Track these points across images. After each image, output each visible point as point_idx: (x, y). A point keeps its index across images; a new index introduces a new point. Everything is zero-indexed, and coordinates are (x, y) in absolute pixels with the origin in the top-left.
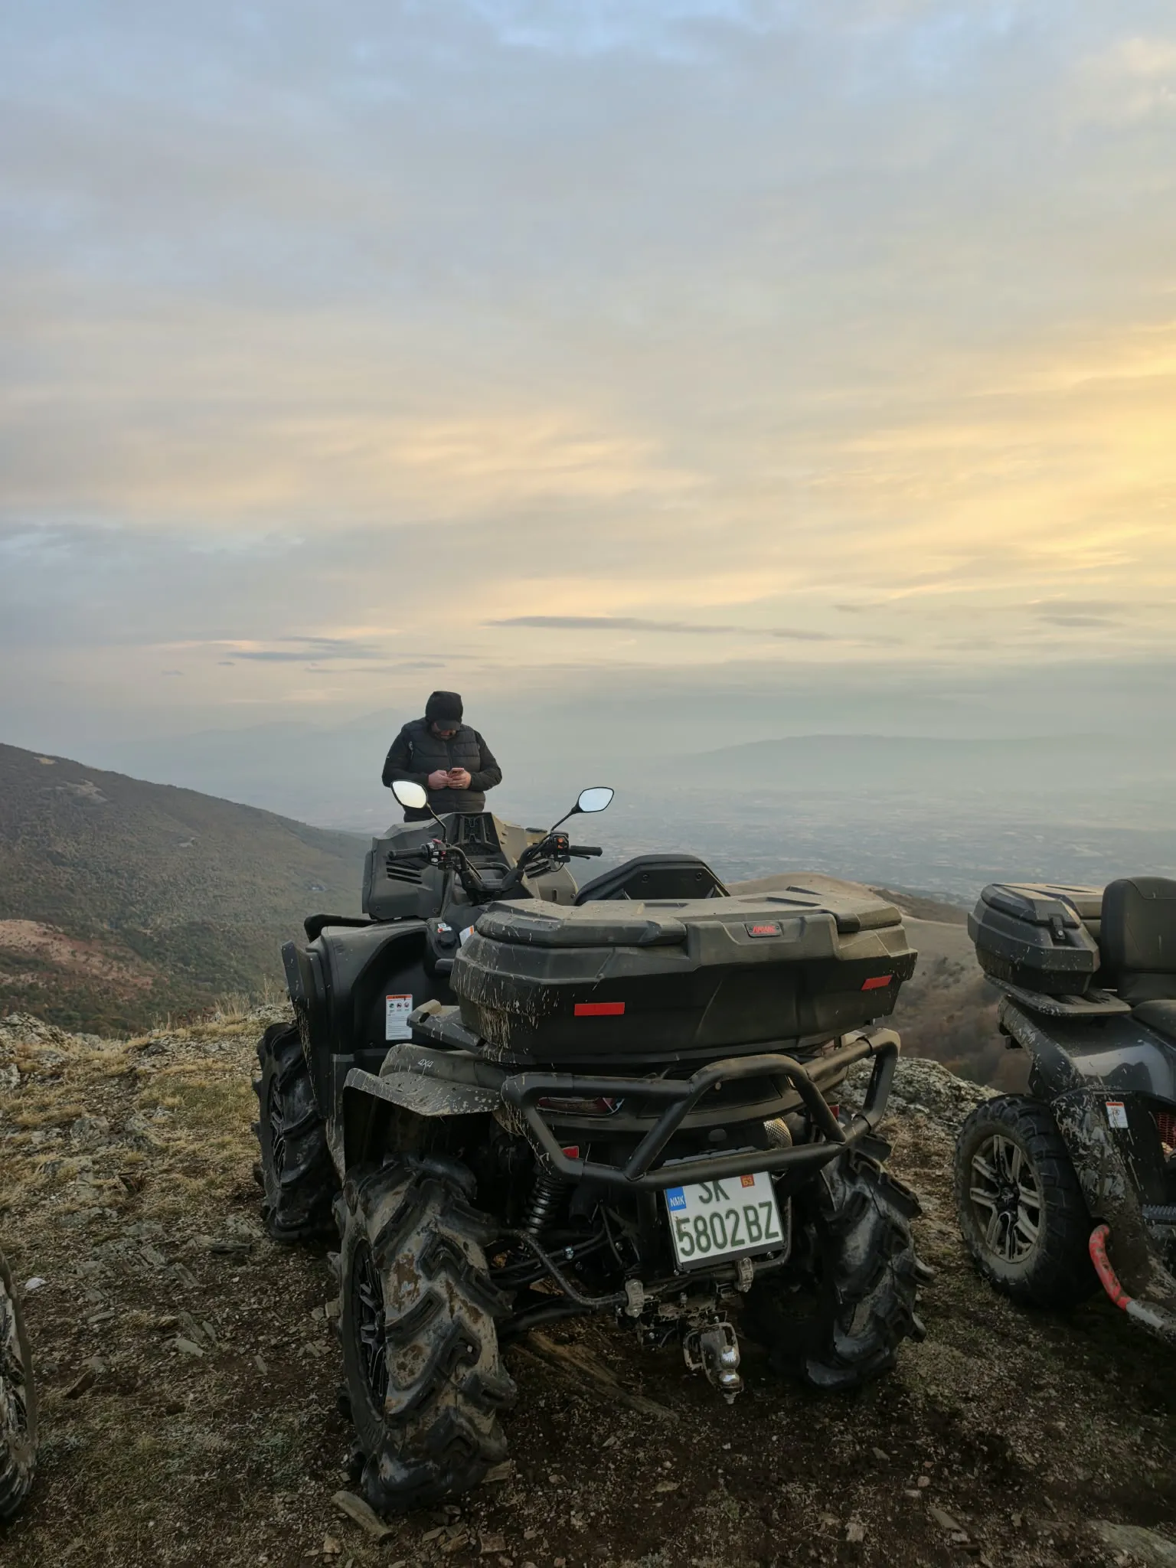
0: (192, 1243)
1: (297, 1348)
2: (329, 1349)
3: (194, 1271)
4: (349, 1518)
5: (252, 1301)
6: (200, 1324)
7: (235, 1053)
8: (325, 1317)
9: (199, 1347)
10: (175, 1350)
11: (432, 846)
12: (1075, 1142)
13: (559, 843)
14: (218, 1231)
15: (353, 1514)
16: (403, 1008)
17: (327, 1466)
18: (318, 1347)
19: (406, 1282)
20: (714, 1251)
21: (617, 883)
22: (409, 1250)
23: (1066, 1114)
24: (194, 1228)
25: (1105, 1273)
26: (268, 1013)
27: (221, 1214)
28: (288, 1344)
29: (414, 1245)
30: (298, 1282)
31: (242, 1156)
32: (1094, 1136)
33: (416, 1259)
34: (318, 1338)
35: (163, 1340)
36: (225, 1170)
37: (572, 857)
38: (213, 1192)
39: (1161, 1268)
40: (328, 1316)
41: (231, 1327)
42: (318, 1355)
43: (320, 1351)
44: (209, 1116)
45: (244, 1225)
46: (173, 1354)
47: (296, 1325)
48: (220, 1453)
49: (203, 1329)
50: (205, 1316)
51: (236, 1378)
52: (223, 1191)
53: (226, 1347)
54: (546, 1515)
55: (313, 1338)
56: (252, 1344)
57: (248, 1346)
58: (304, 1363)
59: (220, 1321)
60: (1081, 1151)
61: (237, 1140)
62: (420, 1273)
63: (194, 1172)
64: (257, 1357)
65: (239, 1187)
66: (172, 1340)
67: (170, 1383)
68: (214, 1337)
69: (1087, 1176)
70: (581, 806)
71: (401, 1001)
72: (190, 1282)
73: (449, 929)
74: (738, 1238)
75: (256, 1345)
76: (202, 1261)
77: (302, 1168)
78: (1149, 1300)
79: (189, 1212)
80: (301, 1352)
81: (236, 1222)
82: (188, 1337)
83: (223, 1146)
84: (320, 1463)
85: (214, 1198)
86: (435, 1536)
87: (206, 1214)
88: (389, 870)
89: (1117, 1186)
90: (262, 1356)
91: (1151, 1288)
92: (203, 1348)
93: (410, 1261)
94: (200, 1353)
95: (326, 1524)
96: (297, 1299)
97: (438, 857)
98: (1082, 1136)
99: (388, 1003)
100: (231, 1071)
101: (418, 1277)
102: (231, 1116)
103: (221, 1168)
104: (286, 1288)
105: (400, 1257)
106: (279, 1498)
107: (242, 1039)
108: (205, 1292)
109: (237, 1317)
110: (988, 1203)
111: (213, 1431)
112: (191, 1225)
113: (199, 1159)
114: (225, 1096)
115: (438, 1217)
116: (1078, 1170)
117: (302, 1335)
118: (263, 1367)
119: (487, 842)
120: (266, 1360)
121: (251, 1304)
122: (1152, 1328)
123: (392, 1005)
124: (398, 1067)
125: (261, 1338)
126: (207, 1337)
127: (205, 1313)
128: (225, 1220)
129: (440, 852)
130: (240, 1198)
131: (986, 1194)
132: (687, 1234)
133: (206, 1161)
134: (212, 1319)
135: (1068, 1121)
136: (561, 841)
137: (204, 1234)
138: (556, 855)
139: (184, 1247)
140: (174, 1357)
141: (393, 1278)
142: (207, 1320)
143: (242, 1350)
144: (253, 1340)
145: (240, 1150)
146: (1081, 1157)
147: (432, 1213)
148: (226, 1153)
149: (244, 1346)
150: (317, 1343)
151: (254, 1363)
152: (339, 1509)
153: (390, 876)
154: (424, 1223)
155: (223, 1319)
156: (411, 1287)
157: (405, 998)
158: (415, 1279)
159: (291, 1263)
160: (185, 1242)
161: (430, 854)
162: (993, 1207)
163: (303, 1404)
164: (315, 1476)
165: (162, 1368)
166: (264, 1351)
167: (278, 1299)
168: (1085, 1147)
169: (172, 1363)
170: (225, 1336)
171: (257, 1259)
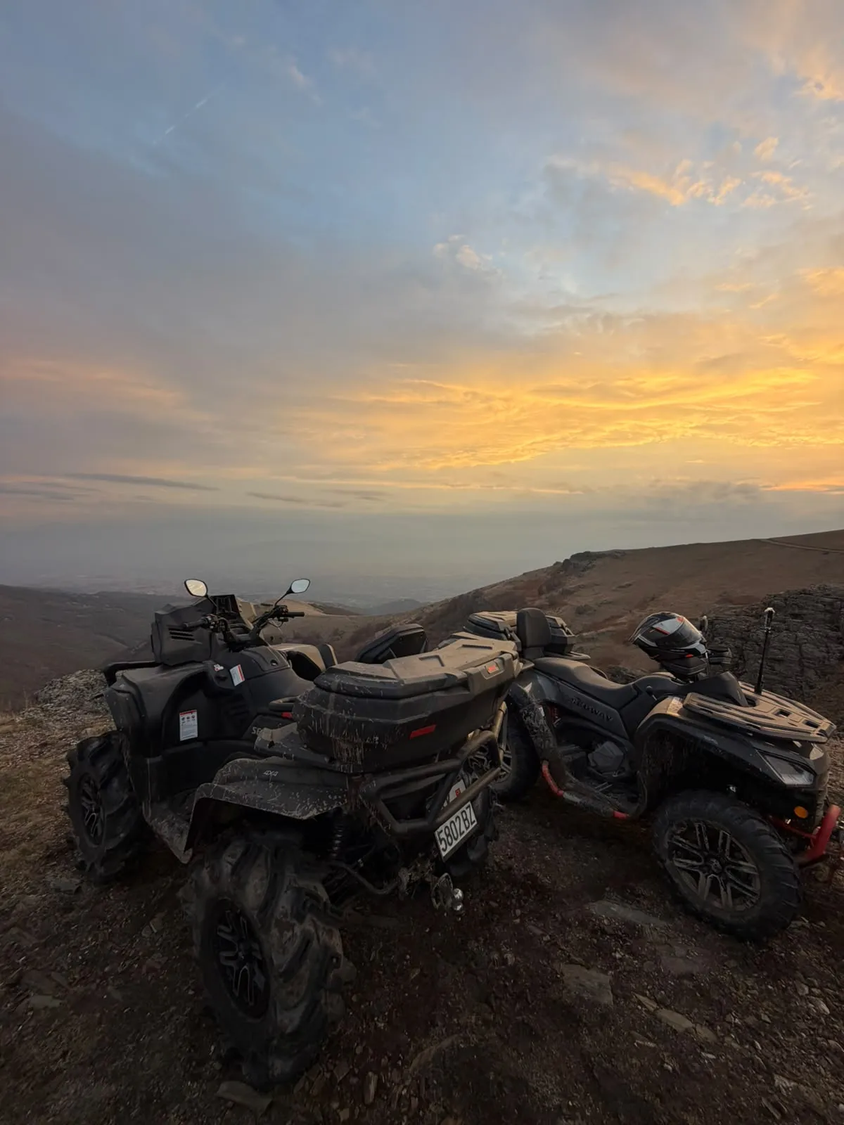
0: (20, 907)
1: (140, 967)
2: (166, 958)
3: (28, 930)
4: (235, 1104)
5: (90, 939)
6: (49, 976)
7: (12, 746)
8: (153, 932)
9: (54, 998)
10: (31, 1009)
11: (210, 619)
12: (532, 727)
13: (283, 611)
14: (41, 888)
15: (238, 1099)
16: (191, 719)
17: (201, 1063)
18: (156, 960)
19: (286, 932)
20: (455, 843)
21: (387, 645)
22: (283, 907)
23: (528, 715)
24: (18, 892)
25: (551, 782)
26: (31, 714)
27: (40, 873)
28: (131, 966)
29: (284, 903)
30: (122, 911)
31: (45, 822)
32: (540, 723)
33: (289, 912)
34: (153, 952)
35: (17, 1004)
36: (32, 837)
37: (289, 618)
38: (28, 858)
39: (570, 775)
40: (155, 931)
41: (78, 969)
42: (158, 967)
43: (159, 963)
44: (7, 798)
45: (63, 879)
46: (30, 1013)
47: (131, 948)
48: (110, 1099)
49: (54, 980)
50: (52, 967)
51: (98, 1015)
52: (36, 855)
53: (80, 989)
54: (360, 1028)
55: (150, 954)
56: (100, 977)
57: (98, 981)
58: (150, 978)
59: (66, 968)
60: (535, 731)
61: (36, 811)
62: (294, 921)
63: (4, 845)
64: (109, 988)
65: (48, 848)
66: (26, 1001)
67: (36, 1044)
68: (65, 983)
69: (537, 741)
70: (293, 589)
71: (190, 715)
72: (29, 941)
73: (222, 668)
74: (462, 831)
75: (105, 977)
76: (34, 919)
77: (122, 835)
78: (567, 790)
79: (10, 880)
80: (144, 970)
81: (55, 877)
82: (40, 992)
83: (26, 819)
84: (194, 1064)
85: (30, 862)
86: (302, 1086)
87: (27, 878)
88: (171, 633)
89: (551, 743)
90: (113, 985)
91: (568, 785)
92: (58, 998)
93: (285, 915)
94: (57, 1003)
95: (219, 1119)
96: (125, 925)
97: (214, 625)
98: (535, 724)
99: (181, 718)
100: (12, 759)
101: (294, 925)
102: (25, 795)
103: (28, 836)
104: (114, 919)
105: (277, 915)
106: (173, 1114)
107: (14, 735)
108: (45, 945)
109: (80, 958)
110: (483, 758)
111: (96, 1080)
112: (15, 889)
113: (7, 833)
114: (17, 781)
115: (294, 875)
116: (533, 739)
117: (140, 954)
118: (117, 995)
119: (232, 612)
120: (118, 988)
121: (89, 942)
122: (577, 803)
123: (183, 719)
124: (244, 777)
125: (107, 969)
126: (59, 985)
127: (51, 965)
128: (44, 878)
129: (216, 622)
130: (53, 856)
131: (482, 753)
132: (443, 839)
133: (13, 834)
134: (59, 969)
135: (528, 718)
136: (284, 610)
137: (29, 894)
138: (278, 618)
139: (14, 911)
140: (32, 1016)
141: (275, 931)
142: (54, 970)
143: (94, 986)
144: (100, 973)
145: (40, 819)
146: (535, 733)
147: (289, 874)
148: (30, 824)
149: (94, 982)
150: (155, 956)
151: (108, 994)
152: (227, 1101)
153: (173, 637)
154: (286, 883)
155: (69, 964)
156: (289, 934)
157: (192, 713)
158: (292, 927)
159: (112, 898)
160: (14, 908)
161: (209, 624)
162: (485, 759)
163: (166, 1018)
164: (195, 1078)
165: (24, 1033)
166: (113, 980)
167: (110, 930)
168: (537, 729)
169: (32, 1023)
170: (75, 979)
171: (83, 903)
